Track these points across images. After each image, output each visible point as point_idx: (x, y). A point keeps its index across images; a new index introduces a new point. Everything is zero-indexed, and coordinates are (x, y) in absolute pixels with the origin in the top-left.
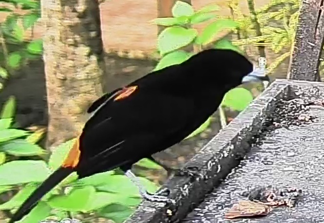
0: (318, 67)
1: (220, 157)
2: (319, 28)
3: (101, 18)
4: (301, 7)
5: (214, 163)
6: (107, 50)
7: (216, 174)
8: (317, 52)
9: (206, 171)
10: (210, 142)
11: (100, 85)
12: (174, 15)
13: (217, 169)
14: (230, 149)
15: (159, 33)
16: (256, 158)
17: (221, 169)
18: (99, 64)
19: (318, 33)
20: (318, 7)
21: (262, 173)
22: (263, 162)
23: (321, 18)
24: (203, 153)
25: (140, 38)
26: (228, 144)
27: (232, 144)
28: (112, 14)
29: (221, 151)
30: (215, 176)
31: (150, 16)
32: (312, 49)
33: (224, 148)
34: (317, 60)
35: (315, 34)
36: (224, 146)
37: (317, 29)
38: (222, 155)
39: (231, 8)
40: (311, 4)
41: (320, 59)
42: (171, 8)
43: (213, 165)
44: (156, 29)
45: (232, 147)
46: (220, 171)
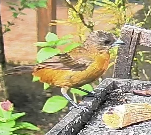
0: (130, 71)
1: (74, 123)
2: (131, 48)
3: (4, 42)
4: (120, 36)
5: (70, 127)
6: (7, 61)
7: (71, 133)
8: (130, 62)
9: (65, 131)
10: (68, 114)
11: (3, 81)
12: (47, 40)
13: (72, 130)
14: (79, 119)
15: (38, 51)
16: (95, 124)
17: (74, 130)
18: (3, 69)
19: (130, 51)
20: (130, 36)
21: (98, 132)
22: (98, 126)
23: (132, 42)
24: (63, 121)
25: (27, 54)
26: (78, 116)
27: (80, 115)
28: (11, 40)
29: (74, 120)
30: (71, 134)
31: (32, 41)
32: (127, 60)
33: (76, 118)
34: (130, 66)
35: (129, 51)
36: (76, 117)
37: (130, 49)
38: (75, 122)
39: (80, 37)
40: (126, 34)
41: (132, 66)
42: (45, 36)
43: (69, 128)
44: (36, 49)
45: (80, 117)
46: (73, 132)
